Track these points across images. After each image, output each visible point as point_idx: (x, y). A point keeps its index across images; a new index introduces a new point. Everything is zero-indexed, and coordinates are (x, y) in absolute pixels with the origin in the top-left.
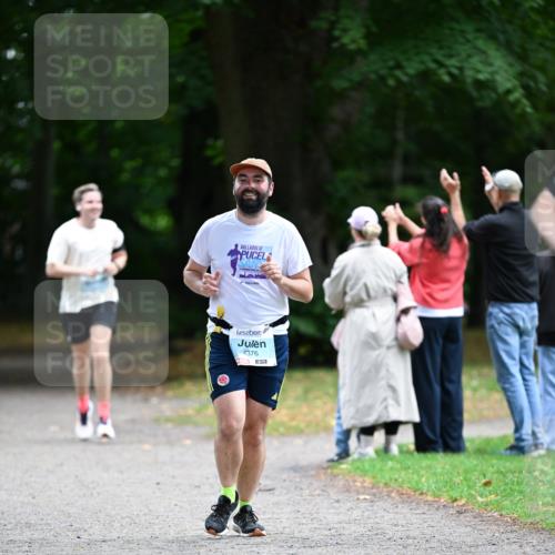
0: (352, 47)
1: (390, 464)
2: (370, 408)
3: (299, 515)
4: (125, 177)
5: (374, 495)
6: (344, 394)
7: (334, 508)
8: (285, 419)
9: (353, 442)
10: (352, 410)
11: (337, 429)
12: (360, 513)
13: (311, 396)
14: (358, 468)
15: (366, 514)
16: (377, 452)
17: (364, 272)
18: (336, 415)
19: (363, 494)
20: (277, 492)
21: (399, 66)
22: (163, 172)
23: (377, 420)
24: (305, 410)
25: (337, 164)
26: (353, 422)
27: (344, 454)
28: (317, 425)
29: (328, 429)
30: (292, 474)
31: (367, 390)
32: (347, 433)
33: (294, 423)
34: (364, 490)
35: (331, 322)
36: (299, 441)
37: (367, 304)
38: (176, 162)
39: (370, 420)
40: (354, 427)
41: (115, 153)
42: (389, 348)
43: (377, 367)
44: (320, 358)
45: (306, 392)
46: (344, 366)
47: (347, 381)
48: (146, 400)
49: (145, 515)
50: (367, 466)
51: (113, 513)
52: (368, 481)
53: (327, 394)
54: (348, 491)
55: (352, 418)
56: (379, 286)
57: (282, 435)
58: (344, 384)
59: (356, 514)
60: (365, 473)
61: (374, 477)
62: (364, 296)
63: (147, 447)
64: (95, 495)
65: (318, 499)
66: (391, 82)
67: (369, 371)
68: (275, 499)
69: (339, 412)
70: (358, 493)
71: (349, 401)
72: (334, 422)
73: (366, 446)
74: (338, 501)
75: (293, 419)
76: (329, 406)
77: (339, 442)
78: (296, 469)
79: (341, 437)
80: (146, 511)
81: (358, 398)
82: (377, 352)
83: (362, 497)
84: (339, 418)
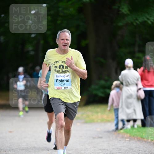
1: (134, 130)
5: (130, 139)
7: (119, 142)
14: (126, 131)
21: (137, 19)
42: (134, 98)
54: (123, 138)
59: (125, 144)
61: (130, 134)
62: (128, 84)
65: (115, 140)
66: (135, 24)
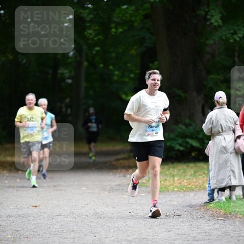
0: (216, 24)
1: (232, 204)
2: (223, 179)
3: (192, 226)
4: (116, 78)
5: (225, 218)
6: (211, 174)
7: (207, 223)
8: (186, 184)
9: (216, 194)
10: (215, 180)
11: (208, 189)
12: (219, 226)
13: (197, 174)
14: (218, 206)
15: (221, 226)
16: (226, 199)
17: (220, 119)
18: (208, 183)
19: (220, 217)
20: (182, 216)
22: (132, 76)
23: (226, 185)
24: (195, 180)
25: (209, 72)
26: (215, 186)
27: (212, 199)
28: (200, 187)
29: (204, 189)
30: (189, 208)
31: (221, 171)
32: (213, 191)
33: (190, 186)
34: (221, 216)
35: (206, 141)
36: (192, 194)
37: (221, 134)
38: (138, 71)
39: (223, 185)
40: (216, 188)
41: (111, 67)
42: (231, 153)
43: (226, 162)
44: (201, 158)
45: (195, 172)
46: (212, 161)
47: (213, 168)
48: (125, 176)
49: (124, 226)
50: (222, 205)
51: (110, 225)
52: (222, 212)
53: (204, 173)
54: (214, 216)
55: (215, 184)
56: (226, 126)
57: (185, 191)
58: (212, 169)
59: (217, 226)
60: (221, 208)
61: (225, 210)
63: (125, 196)
64: (102, 218)
65: (201, 220)
67: (223, 163)
68: (181, 220)
69: (209, 181)
70: (218, 217)
71: (214, 176)
72: (207, 186)
73: (222, 196)
74: (209, 220)
75: (189, 184)
76: (205, 178)
77: (209, 194)
78: (190, 206)
79: (210, 192)
80: (125, 225)
81: (218, 175)
82: (226, 155)
83: (219, 219)
84: (209, 184)
